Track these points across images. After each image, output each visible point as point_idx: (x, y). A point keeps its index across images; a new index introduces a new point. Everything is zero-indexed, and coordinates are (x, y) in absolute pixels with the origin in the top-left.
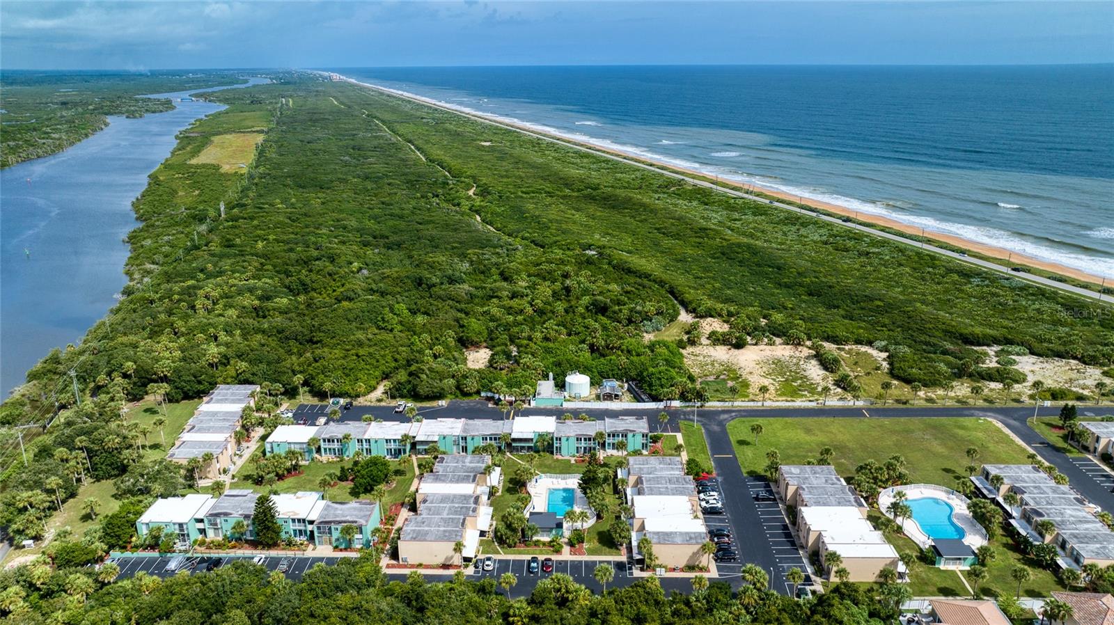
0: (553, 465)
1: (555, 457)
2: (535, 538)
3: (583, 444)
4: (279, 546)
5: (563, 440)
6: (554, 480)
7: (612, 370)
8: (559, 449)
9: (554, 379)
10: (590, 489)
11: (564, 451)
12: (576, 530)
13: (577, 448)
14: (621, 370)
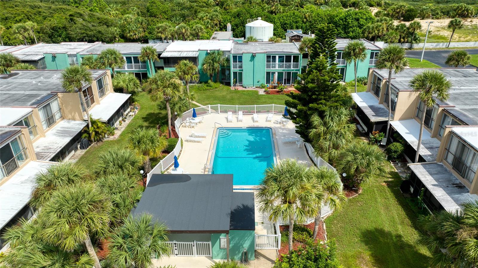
0: (228, 97)
1: (232, 88)
3: (277, 67)
5: (246, 59)
6: (230, 115)
8: (239, 77)
11: (247, 79)
13: (268, 74)
14: (305, 23)
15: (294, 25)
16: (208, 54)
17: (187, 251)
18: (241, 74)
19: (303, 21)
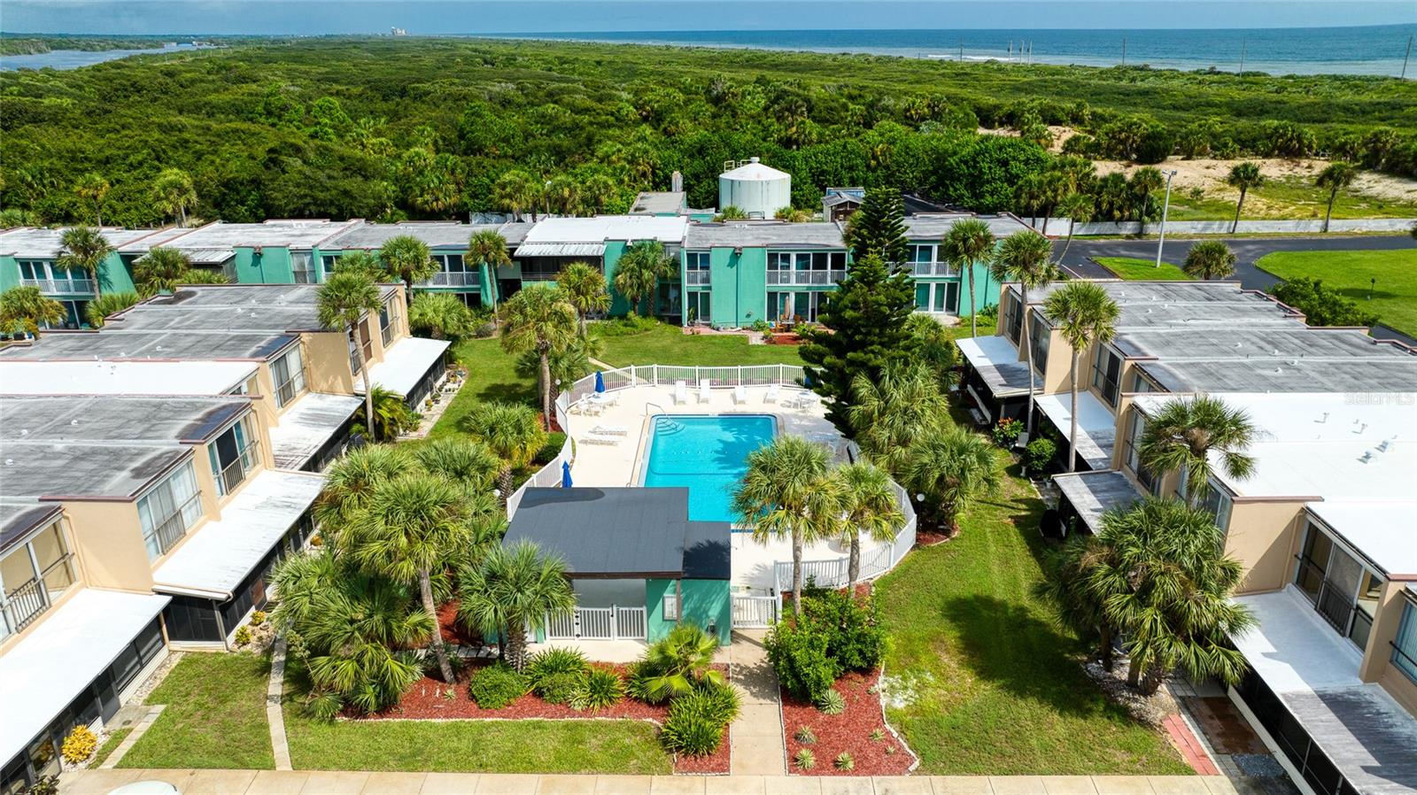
1: (686, 330)
2: (540, 645)
3: (793, 281)
5: (719, 261)
6: (680, 387)
7: (851, 168)
8: (701, 305)
9: (687, 188)
10: (875, 375)
11: (721, 311)
12: (812, 591)
13: (772, 296)
14: (874, 170)
15: (846, 176)
16: (627, 249)
17: (598, 628)
18: (706, 297)
19: (868, 166)
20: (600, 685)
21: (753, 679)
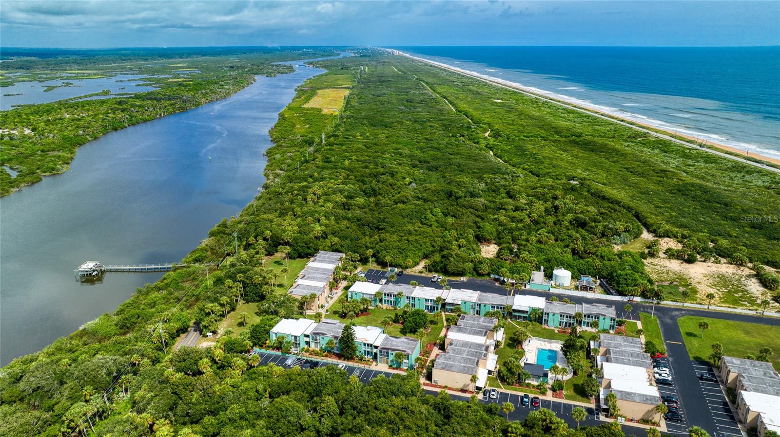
0: (541, 332)
1: (543, 326)
2: (527, 381)
3: (565, 320)
4: (354, 359)
5: (550, 315)
6: (542, 343)
7: (589, 269)
8: (547, 321)
9: (544, 271)
10: (570, 353)
11: (550, 323)
12: (557, 380)
13: (560, 322)
14: (595, 270)
15: (587, 271)
16: (533, 309)
17: (533, 380)
18: (547, 320)
19: (594, 269)
20: (534, 386)
21: (549, 388)
